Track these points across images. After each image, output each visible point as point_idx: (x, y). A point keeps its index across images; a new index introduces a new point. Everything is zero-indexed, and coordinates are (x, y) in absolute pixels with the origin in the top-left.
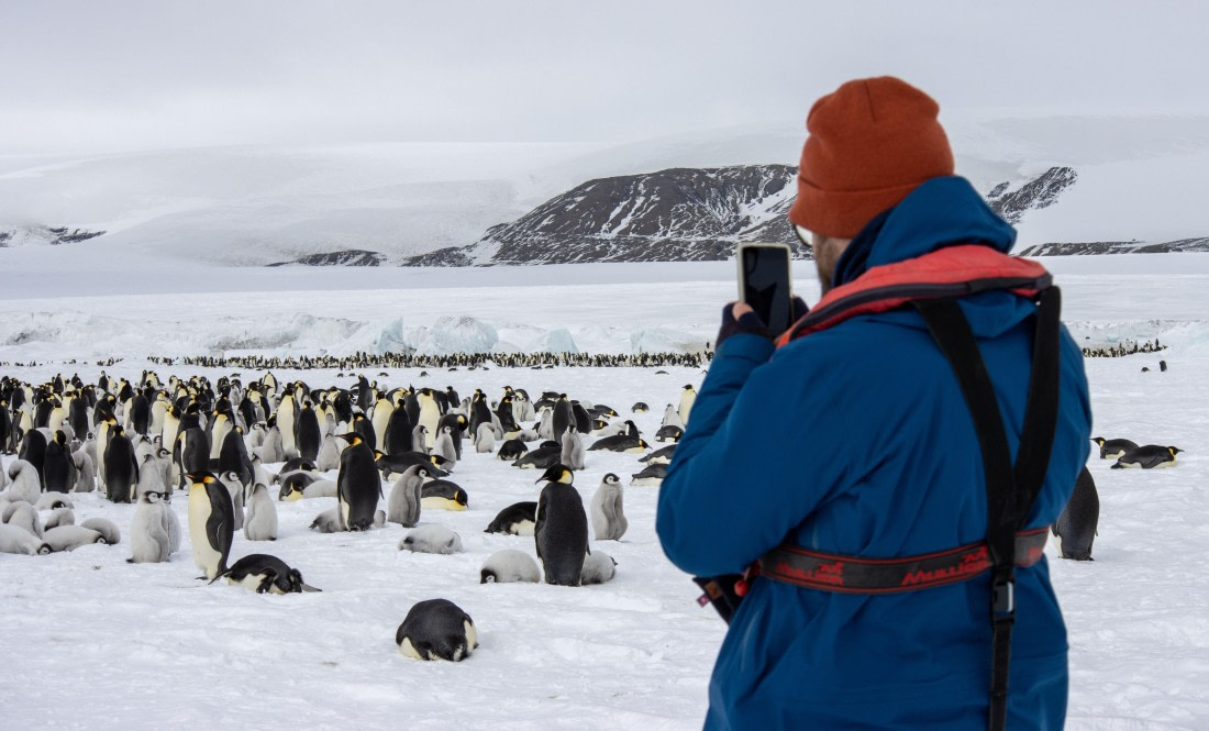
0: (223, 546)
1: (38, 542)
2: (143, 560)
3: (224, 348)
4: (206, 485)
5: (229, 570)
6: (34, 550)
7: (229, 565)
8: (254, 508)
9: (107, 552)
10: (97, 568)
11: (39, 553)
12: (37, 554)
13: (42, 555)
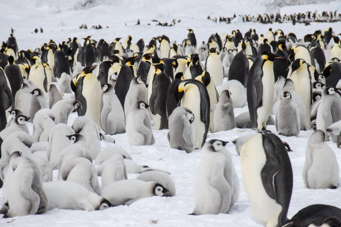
3: (280, 5)
5: (289, 221)
7: (290, 216)
8: (312, 156)
9: (163, 205)
10: (155, 221)
11: (97, 209)
12: (95, 210)
13: (101, 210)
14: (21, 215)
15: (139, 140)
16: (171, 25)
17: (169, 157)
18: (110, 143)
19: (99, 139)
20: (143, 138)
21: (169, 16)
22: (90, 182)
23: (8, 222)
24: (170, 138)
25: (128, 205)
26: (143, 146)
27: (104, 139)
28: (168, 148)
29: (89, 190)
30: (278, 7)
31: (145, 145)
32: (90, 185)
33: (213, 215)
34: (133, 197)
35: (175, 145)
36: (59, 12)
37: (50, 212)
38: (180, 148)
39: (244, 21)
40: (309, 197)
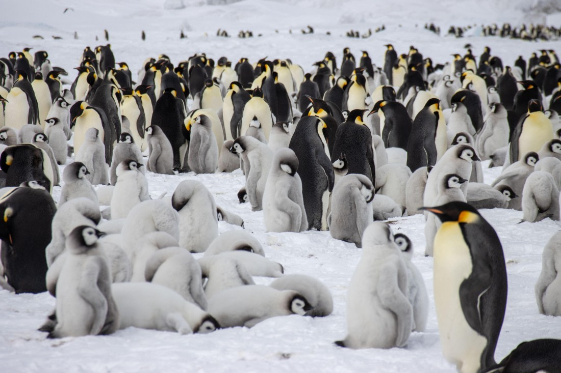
0: (488, 325)
1: (197, 314)
2: (363, 344)
3: (547, 10)
4: (462, 225)
5: (497, 366)
6: (184, 324)
9: (305, 330)
10: (286, 355)
11: (196, 330)
12: (192, 332)
13: (201, 333)
14: (76, 334)
15: (280, 222)
16: (364, 37)
17: (328, 252)
18: (234, 226)
19: (215, 218)
20: (287, 219)
21: (363, 21)
22: (189, 287)
23: (54, 346)
24: (332, 222)
25: (249, 327)
26: (287, 233)
27: (225, 218)
28: (328, 237)
29: (187, 300)
30: (544, 14)
31: (291, 231)
32: (188, 292)
33: (382, 350)
34: (258, 314)
35: (338, 234)
36: (183, 7)
37: (122, 332)
38: (345, 240)
39: (485, 35)
40: (543, 329)
